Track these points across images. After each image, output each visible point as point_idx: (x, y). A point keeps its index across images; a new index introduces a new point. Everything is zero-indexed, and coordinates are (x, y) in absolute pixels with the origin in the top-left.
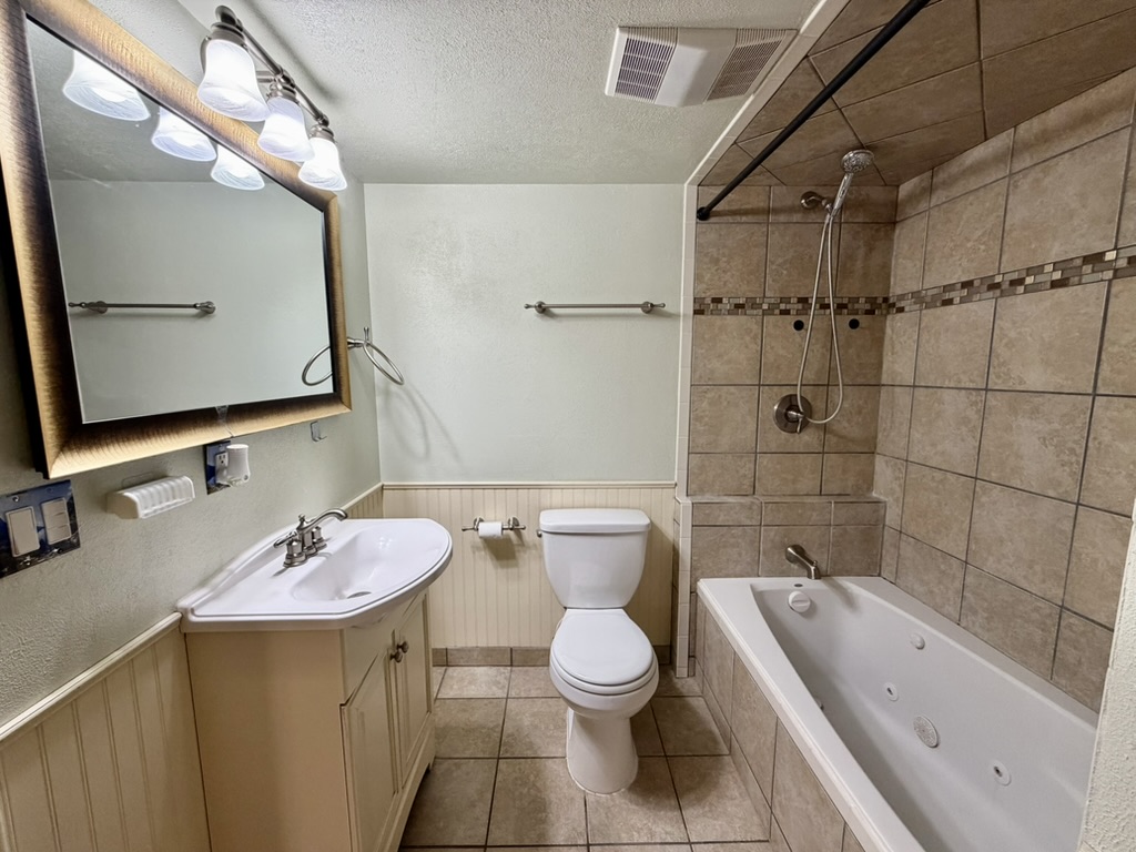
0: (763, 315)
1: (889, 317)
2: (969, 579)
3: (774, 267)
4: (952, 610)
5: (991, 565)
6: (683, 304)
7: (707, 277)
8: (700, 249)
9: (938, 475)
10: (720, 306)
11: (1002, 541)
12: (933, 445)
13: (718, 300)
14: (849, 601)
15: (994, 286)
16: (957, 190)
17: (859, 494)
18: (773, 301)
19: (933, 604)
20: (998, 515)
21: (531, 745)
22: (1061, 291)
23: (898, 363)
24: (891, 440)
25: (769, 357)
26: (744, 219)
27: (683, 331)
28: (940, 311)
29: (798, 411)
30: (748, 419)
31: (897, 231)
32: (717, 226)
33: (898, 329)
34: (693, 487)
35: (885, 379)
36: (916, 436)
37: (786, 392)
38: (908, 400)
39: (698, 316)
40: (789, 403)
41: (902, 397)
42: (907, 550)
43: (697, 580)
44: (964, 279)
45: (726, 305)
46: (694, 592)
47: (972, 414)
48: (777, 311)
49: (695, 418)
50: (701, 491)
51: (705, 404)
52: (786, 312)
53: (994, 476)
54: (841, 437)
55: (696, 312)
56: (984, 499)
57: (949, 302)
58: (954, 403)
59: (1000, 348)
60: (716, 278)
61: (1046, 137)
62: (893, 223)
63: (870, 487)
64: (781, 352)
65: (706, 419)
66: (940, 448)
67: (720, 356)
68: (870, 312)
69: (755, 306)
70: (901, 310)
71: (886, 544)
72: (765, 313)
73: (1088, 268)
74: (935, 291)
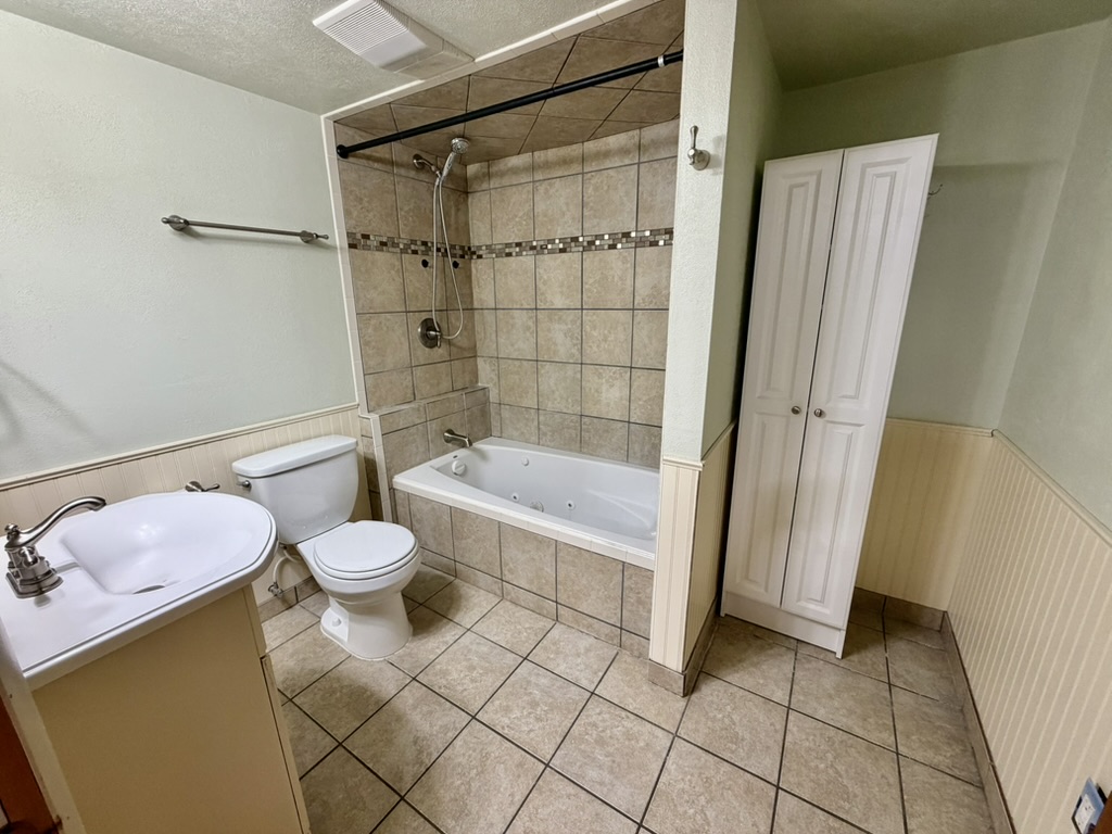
0: (401, 253)
1: (473, 261)
2: (541, 418)
3: (403, 213)
4: (534, 438)
5: (550, 406)
6: (339, 239)
7: (355, 214)
8: (345, 188)
9: (517, 363)
10: (368, 242)
11: (553, 392)
12: (512, 345)
13: (366, 237)
14: (483, 456)
15: (533, 248)
16: (506, 181)
17: (471, 388)
18: (405, 242)
19: (524, 440)
20: (551, 378)
21: (314, 671)
22: (563, 255)
23: (483, 294)
24: (486, 347)
25: (410, 290)
26: (376, 165)
27: (342, 260)
28: (506, 259)
29: (435, 331)
30: (402, 339)
31: (470, 200)
32: (356, 167)
33: (479, 268)
34: (372, 404)
35: (476, 305)
36: (501, 340)
37: (425, 316)
38: (493, 318)
39: (353, 250)
40: (428, 325)
41: (489, 317)
42: (506, 413)
43: (392, 478)
44: (517, 241)
45: (373, 242)
46: (392, 489)
47: (530, 323)
48: (410, 251)
49: (364, 343)
50: (379, 406)
51: (370, 331)
52: (415, 252)
53: (546, 358)
54: (460, 348)
55: (352, 246)
56: (543, 372)
57: (509, 255)
58: (521, 318)
59: (540, 285)
60: (362, 216)
61: (547, 165)
62: (467, 193)
63: (477, 382)
64: (418, 285)
65: (373, 344)
66: (516, 347)
67: (375, 288)
68: (462, 257)
69: (395, 245)
70: (480, 257)
71: (493, 414)
72: (403, 251)
73: (573, 244)
74: (500, 247)
